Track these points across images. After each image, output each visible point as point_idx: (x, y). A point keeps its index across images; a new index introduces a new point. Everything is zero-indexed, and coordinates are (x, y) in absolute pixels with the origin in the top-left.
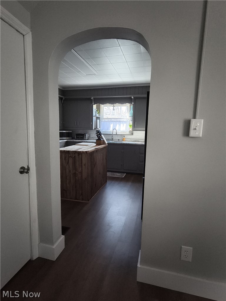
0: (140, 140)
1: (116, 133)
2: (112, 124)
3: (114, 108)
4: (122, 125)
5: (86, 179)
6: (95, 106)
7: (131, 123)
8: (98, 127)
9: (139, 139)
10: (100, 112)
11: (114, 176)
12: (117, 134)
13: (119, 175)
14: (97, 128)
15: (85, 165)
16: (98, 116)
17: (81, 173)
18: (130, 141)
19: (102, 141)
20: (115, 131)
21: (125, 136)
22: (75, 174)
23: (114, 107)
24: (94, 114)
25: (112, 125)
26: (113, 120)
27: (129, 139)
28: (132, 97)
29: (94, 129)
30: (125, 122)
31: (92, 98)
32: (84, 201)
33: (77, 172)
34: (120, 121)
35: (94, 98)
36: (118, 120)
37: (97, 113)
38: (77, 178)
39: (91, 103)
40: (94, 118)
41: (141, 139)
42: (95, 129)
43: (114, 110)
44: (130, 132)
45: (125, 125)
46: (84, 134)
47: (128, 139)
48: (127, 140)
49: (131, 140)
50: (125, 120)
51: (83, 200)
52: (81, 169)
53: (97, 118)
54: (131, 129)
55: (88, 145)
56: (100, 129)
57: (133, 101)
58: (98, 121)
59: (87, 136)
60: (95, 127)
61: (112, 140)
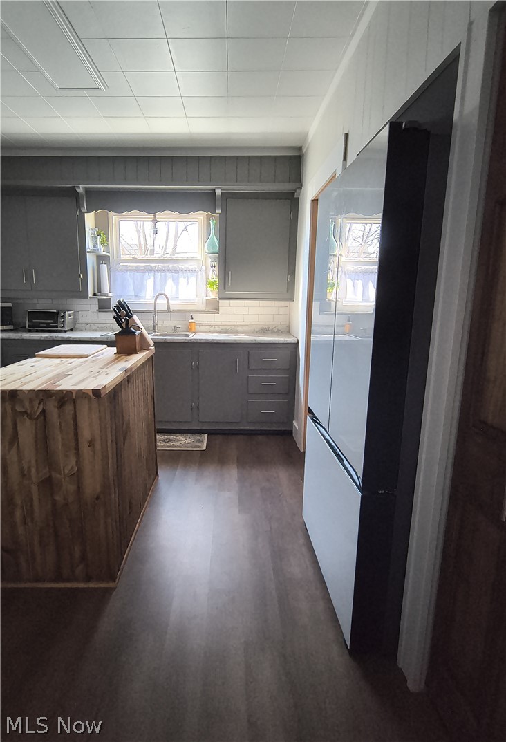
0: (240, 329)
1: (168, 307)
2: (152, 279)
3: (155, 227)
4: (182, 281)
5: (98, 498)
6: (89, 219)
7: (214, 275)
8: (106, 289)
9: (236, 325)
10: (108, 240)
11: (174, 446)
12: (169, 311)
13: (188, 441)
14: (99, 291)
15: (91, 444)
16: (102, 250)
17: (78, 476)
18: (210, 332)
19: (138, 339)
20: (162, 300)
21: (195, 316)
22: (48, 484)
23: (155, 221)
24: (89, 245)
25: (150, 283)
26: (153, 265)
27: (208, 324)
28: (218, 192)
29: (90, 294)
30: (194, 272)
31: (80, 190)
32: (92, 585)
33: (58, 476)
34: (176, 271)
35: (87, 191)
36: (170, 266)
37: (99, 243)
38: (57, 498)
39: (79, 206)
40: (91, 260)
41: (243, 326)
42: (95, 294)
43: (156, 233)
44: (208, 302)
45: (193, 280)
46: (57, 313)
47: (203, 324)
48: (202, 328)
49: (212, 329)
50: (191, 268)
51: (88, 579)
52: (73, 461)
53: (100, 259)
54: (213, 295)
55: (87, 356)
56: (110, 295)
57: (219, 203)
58: (104, 267)
59: (68, 319)
60: (94, 290)
61: (154, 331)
